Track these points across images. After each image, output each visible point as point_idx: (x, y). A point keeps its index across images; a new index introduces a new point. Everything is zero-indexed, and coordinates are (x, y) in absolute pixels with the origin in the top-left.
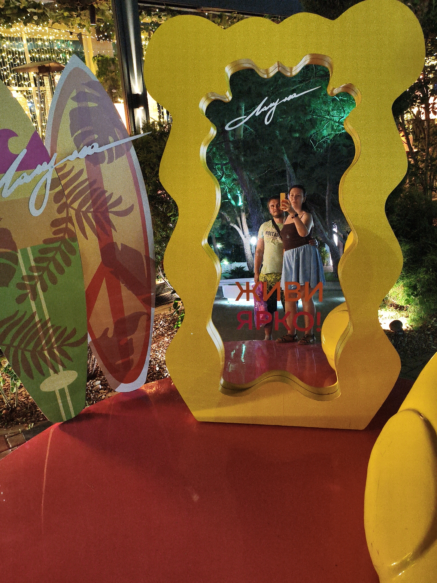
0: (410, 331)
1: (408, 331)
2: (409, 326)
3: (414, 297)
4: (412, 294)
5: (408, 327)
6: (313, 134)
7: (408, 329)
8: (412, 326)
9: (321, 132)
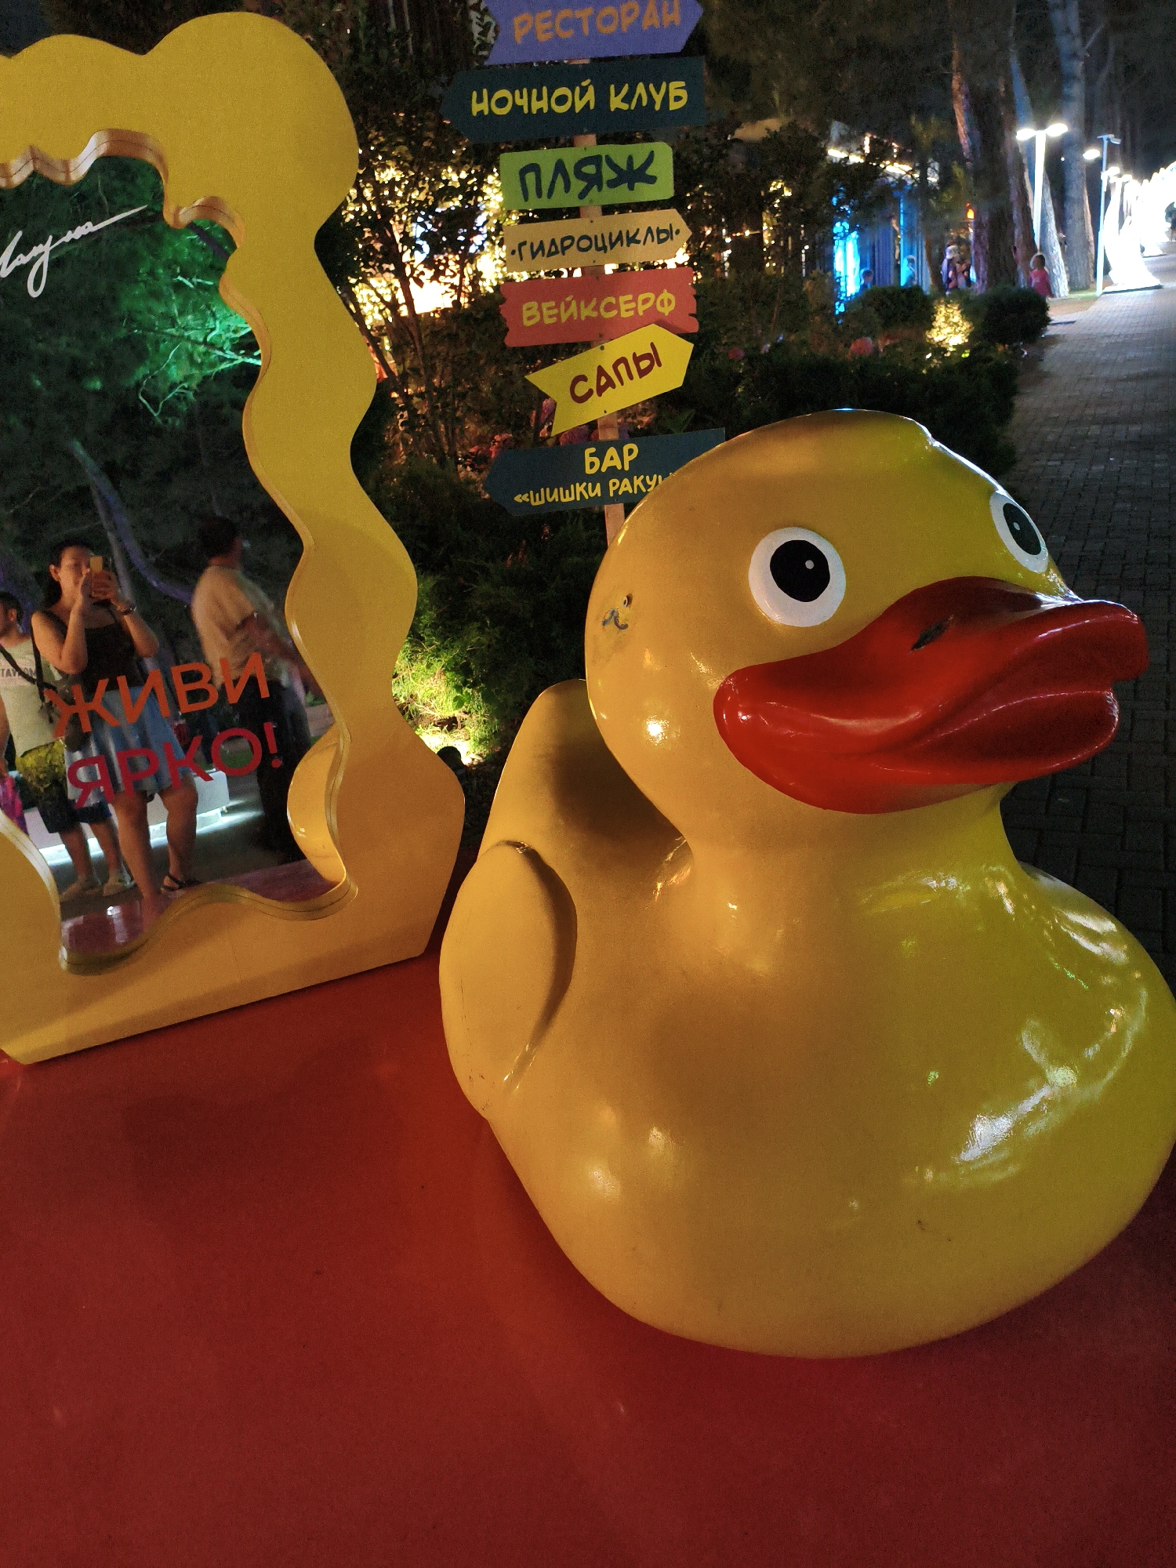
0: (480, 764)
1: (474, 766)
2: (474, 756)
3: (470, 691)
4: (465, 683)
5: (473, 759)
6: (145, 377)
7: (475, 763)
8: (480, 755)
9: (164, 373)
